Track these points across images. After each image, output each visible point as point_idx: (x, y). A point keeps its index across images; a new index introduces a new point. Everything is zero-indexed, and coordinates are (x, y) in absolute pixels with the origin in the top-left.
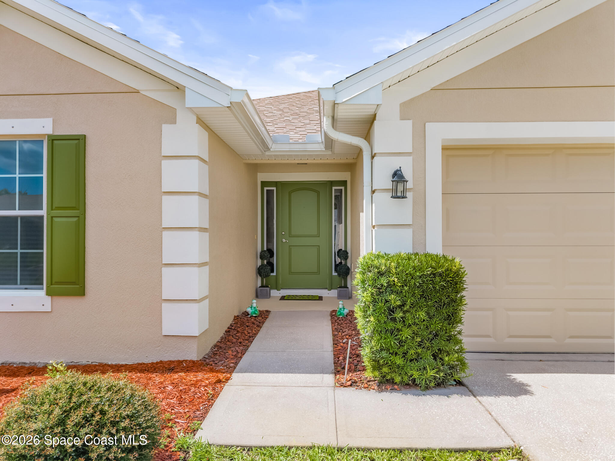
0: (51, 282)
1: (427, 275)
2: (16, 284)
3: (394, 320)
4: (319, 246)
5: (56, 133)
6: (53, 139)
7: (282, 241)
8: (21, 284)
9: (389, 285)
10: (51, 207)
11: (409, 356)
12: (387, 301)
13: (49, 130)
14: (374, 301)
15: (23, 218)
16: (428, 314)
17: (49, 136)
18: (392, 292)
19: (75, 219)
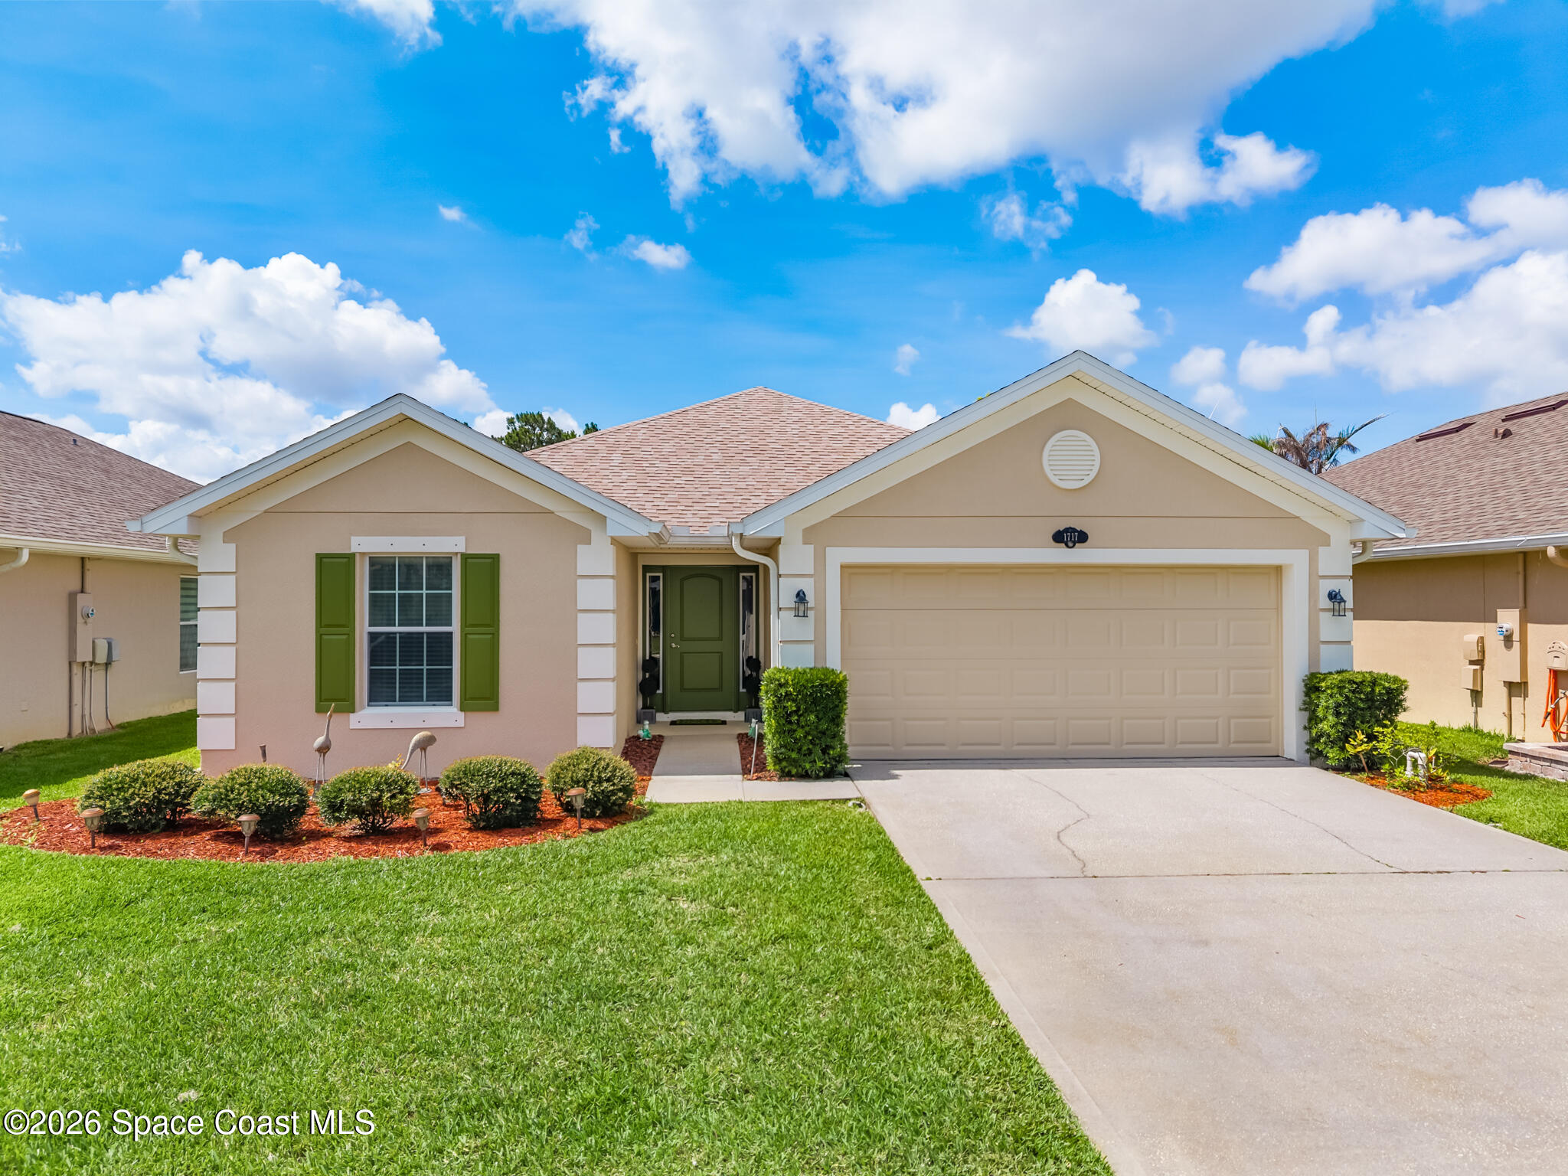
0: (464, 697)
1: (817, 686)
2: (422, 701)
3: (790, 722)
4: (721, 653)
5: (470, 552)
6: (466, 558)
7: (671, 647)
8: (427, 701)
9: (787, 694)
10: (465, 623)
11: (803, 752)
12: (785, 707)
13: (462, 548)
14: (775, 708)
15: (428, 634)
16: (817, 717)
17: (463, 555)
18: (789, 700)
19: (490, 636)
